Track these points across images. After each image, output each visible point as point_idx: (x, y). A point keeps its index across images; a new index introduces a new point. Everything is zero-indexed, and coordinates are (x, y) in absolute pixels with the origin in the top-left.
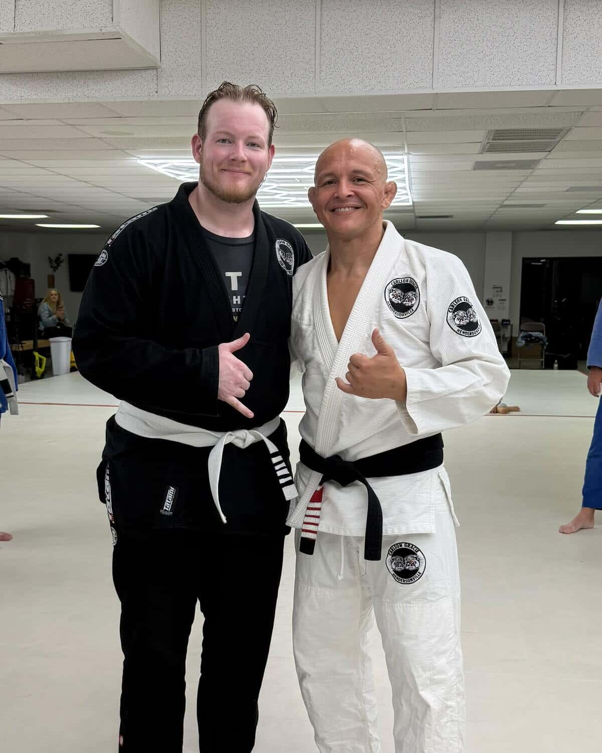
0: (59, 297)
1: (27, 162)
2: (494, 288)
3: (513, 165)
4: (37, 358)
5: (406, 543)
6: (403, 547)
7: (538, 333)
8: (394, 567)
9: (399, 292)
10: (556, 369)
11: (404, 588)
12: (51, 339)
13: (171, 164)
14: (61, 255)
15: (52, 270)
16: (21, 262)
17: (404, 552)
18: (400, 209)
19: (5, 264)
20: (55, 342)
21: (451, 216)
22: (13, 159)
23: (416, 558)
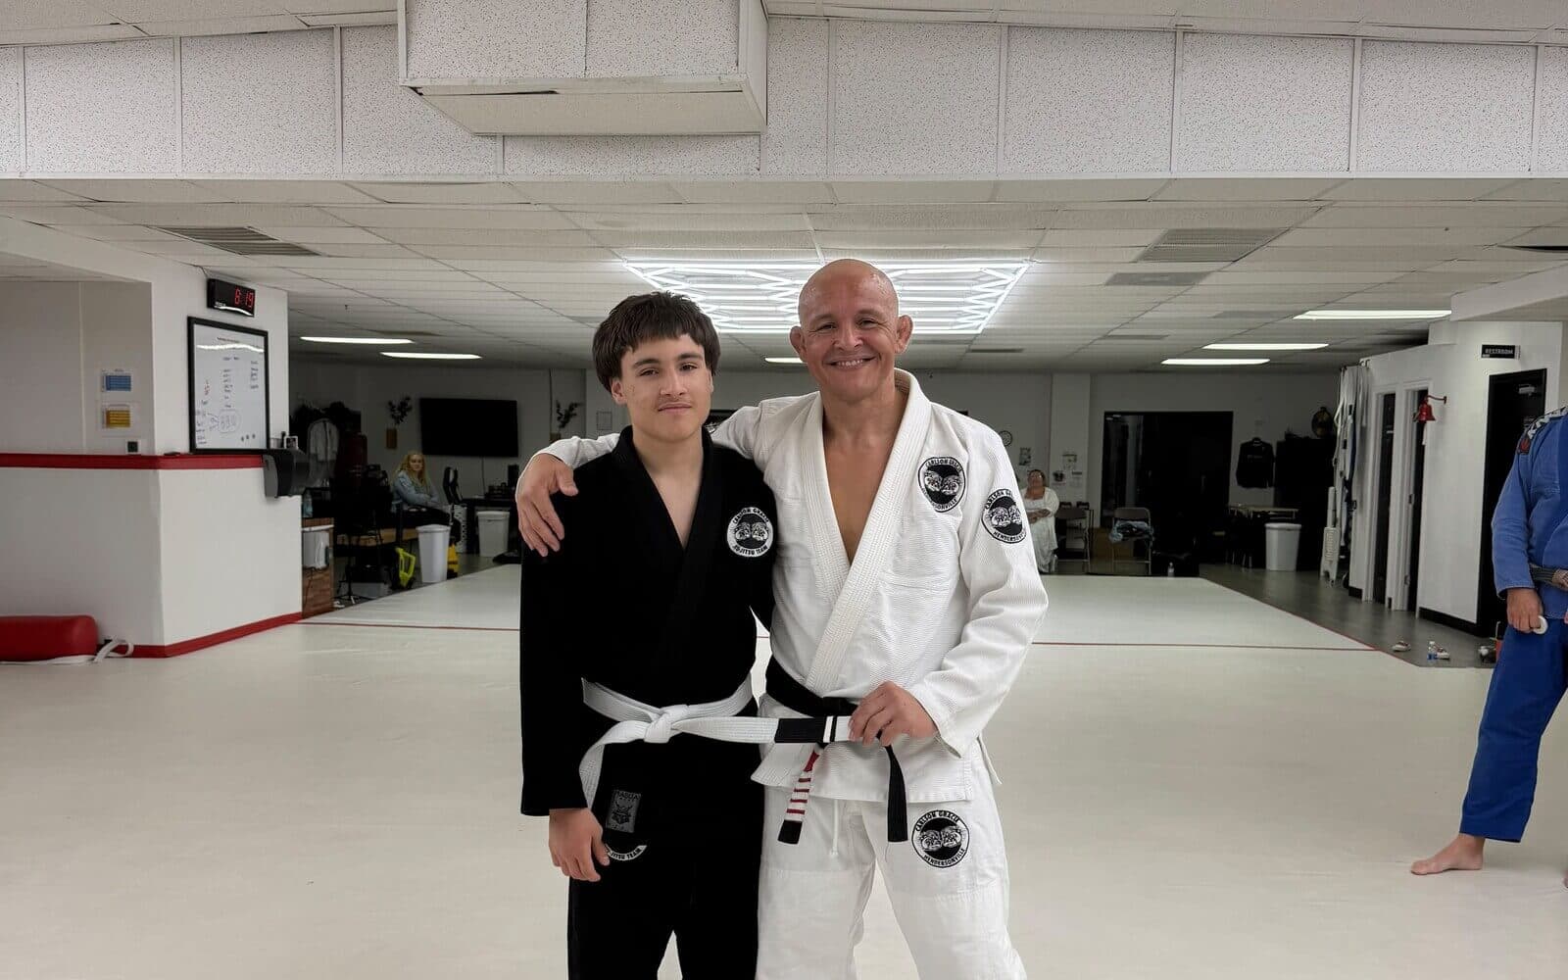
0: (423, 465)
1: (446, 261)
2: (1064, 455)
3: (1166, 279)
4: (402, 557)
5: (941, 811)
6: (938, 816)
7: (1139, 523)
8: (926, 846)
9: (936, 476)
10: (1171, 576)
11: (941, 874)
12: (420, 529)
13: (670, 270)
14: (408, 399)
15: (393, 421)
16: (347, 409)
17: (939, 824)
18: (930, 338)
19: (323, 412)
20: (426, 532)
21: (1020, 351)
22: (427, 257)
23: (956, 830)
